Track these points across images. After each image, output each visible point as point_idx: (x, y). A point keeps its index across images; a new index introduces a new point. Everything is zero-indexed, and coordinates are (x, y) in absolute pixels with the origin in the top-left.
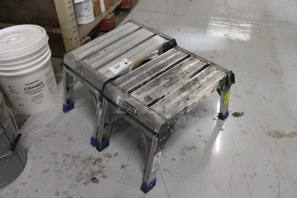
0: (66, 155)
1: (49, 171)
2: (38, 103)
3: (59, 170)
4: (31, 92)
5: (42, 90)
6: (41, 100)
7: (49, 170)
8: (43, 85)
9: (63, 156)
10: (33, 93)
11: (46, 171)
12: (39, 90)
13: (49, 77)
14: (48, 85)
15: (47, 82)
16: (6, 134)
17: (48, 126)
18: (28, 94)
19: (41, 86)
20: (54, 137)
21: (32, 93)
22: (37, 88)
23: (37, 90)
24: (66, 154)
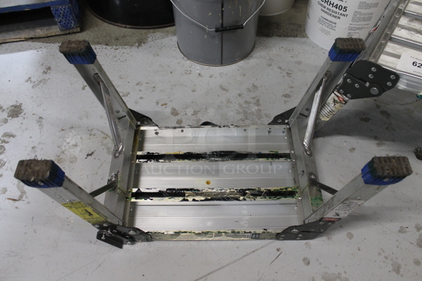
0: (258, 101)
1: (225, 92)
2: (323, 30)
3: (231, 102)
4: (325, 7)
5: (339, 18)
6: (328, 29)
7: (227, 91)
8: (345, 13)
9: (254, 98)
10: (326, 12)
11: (224, 89)
12: (334, 14)
13: (363, 11)
14: (353, 20)
15: (355, 15)
16: (222, 7)
17: (299, 63)
18: (321, 7)
19: (341, 12)
20: (284, 76)
21: (326, 10)
22: (334, 9)
23: (333, 11)
24: (260, 101)
